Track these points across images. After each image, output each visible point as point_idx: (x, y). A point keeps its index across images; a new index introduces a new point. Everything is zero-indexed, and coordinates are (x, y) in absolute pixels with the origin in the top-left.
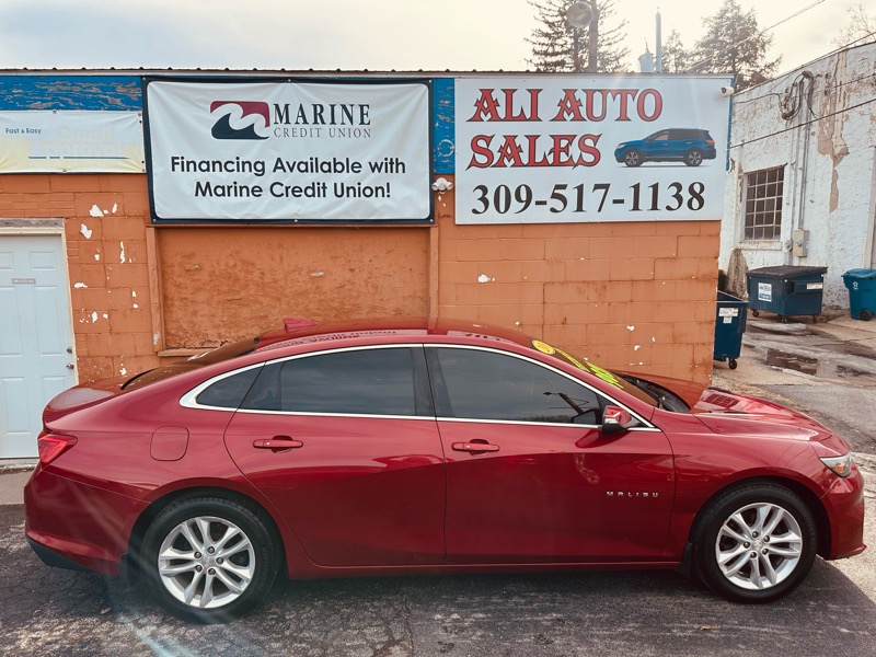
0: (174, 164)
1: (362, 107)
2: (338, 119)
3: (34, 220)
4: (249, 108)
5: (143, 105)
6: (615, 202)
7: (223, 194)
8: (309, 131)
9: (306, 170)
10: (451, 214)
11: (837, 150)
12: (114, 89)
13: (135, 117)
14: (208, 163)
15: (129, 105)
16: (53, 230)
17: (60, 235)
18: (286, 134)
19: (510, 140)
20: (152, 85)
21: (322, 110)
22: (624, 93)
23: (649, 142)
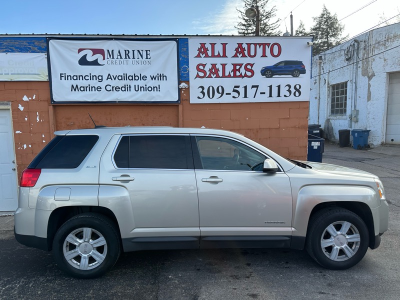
0: (61, 77)
1: (147, 51)
2: (136, 56)
4: (95, 52)
5: (47, 50)
6: (261, 93)
7: (84, 90)
8: (123, 62)
9: (122, 79)
10: (188, 99)
11: (370, 74)
12: (33, 43)
13: (44, 55)
14: (77, 76)
15: (40, 50)
16: (6, 107)
17: (9, 109)
18: (112, 63)
19: (214, 66)
20: (51, 41)
21: (129, 53)
22: (264, 45)
23: (276, 66)
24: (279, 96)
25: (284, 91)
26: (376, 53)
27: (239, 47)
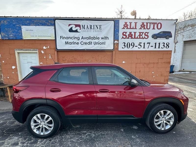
0: (61, 37)
1: (100, 26)
2: (95, 28)
3: (32, 49)
4: (76, 26)
5: (54, 25)
6: (151, 46)
7: (71, 44)
8: (89, 31)
9: (88, 39)
10: (118, 48)
11: (176, 42)
12: (48, 21)
13: (53, 27)
14: (68, 37)
15: (51, 25)
16: (35, 52)
17: (37, 53)
18: (84, 31)
19: (130, 33)
20: (56, 21)
21: (92, 26)
22: (154, 23)
23: (159, 34)
24: (159, 48)
25: (161, 46)
26: (179, 33)
27: (142, 24)
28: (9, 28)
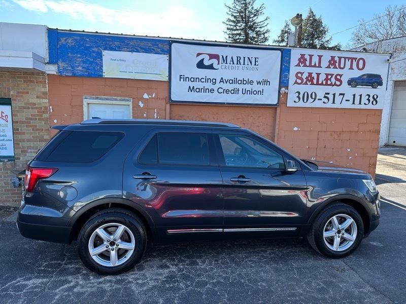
0: (180, 78)
1: (256, 58)
2: (246, 63)
4: (212, 56)
5: (169, 52)
6: (346, 100)
7: (199, 92)
8: (234, 67)
9: (232, 83)
10: (286, 102)
12: (157, 45)
13: (166, 57)
14: (194, 78)
15: (163, 52)
16: (127, 103)
17: (129, 105)
18: (225, 68)
19: (310, 74)
20: (174, 45)
21: (240, 59)
22: (352, 59)
23: (360, 78)
24: (360, 103)
25: (364, 100)
27: (332, 60)
28: (77, 53)
